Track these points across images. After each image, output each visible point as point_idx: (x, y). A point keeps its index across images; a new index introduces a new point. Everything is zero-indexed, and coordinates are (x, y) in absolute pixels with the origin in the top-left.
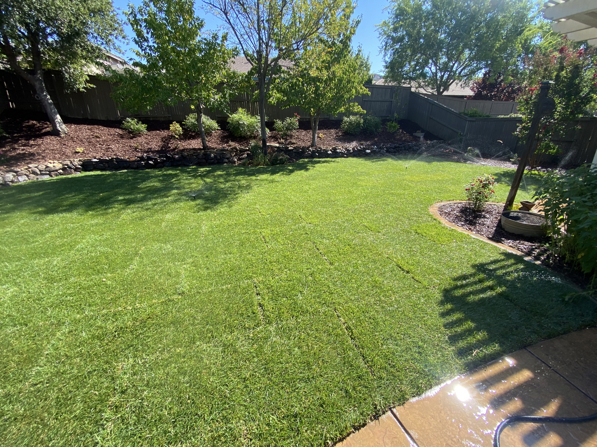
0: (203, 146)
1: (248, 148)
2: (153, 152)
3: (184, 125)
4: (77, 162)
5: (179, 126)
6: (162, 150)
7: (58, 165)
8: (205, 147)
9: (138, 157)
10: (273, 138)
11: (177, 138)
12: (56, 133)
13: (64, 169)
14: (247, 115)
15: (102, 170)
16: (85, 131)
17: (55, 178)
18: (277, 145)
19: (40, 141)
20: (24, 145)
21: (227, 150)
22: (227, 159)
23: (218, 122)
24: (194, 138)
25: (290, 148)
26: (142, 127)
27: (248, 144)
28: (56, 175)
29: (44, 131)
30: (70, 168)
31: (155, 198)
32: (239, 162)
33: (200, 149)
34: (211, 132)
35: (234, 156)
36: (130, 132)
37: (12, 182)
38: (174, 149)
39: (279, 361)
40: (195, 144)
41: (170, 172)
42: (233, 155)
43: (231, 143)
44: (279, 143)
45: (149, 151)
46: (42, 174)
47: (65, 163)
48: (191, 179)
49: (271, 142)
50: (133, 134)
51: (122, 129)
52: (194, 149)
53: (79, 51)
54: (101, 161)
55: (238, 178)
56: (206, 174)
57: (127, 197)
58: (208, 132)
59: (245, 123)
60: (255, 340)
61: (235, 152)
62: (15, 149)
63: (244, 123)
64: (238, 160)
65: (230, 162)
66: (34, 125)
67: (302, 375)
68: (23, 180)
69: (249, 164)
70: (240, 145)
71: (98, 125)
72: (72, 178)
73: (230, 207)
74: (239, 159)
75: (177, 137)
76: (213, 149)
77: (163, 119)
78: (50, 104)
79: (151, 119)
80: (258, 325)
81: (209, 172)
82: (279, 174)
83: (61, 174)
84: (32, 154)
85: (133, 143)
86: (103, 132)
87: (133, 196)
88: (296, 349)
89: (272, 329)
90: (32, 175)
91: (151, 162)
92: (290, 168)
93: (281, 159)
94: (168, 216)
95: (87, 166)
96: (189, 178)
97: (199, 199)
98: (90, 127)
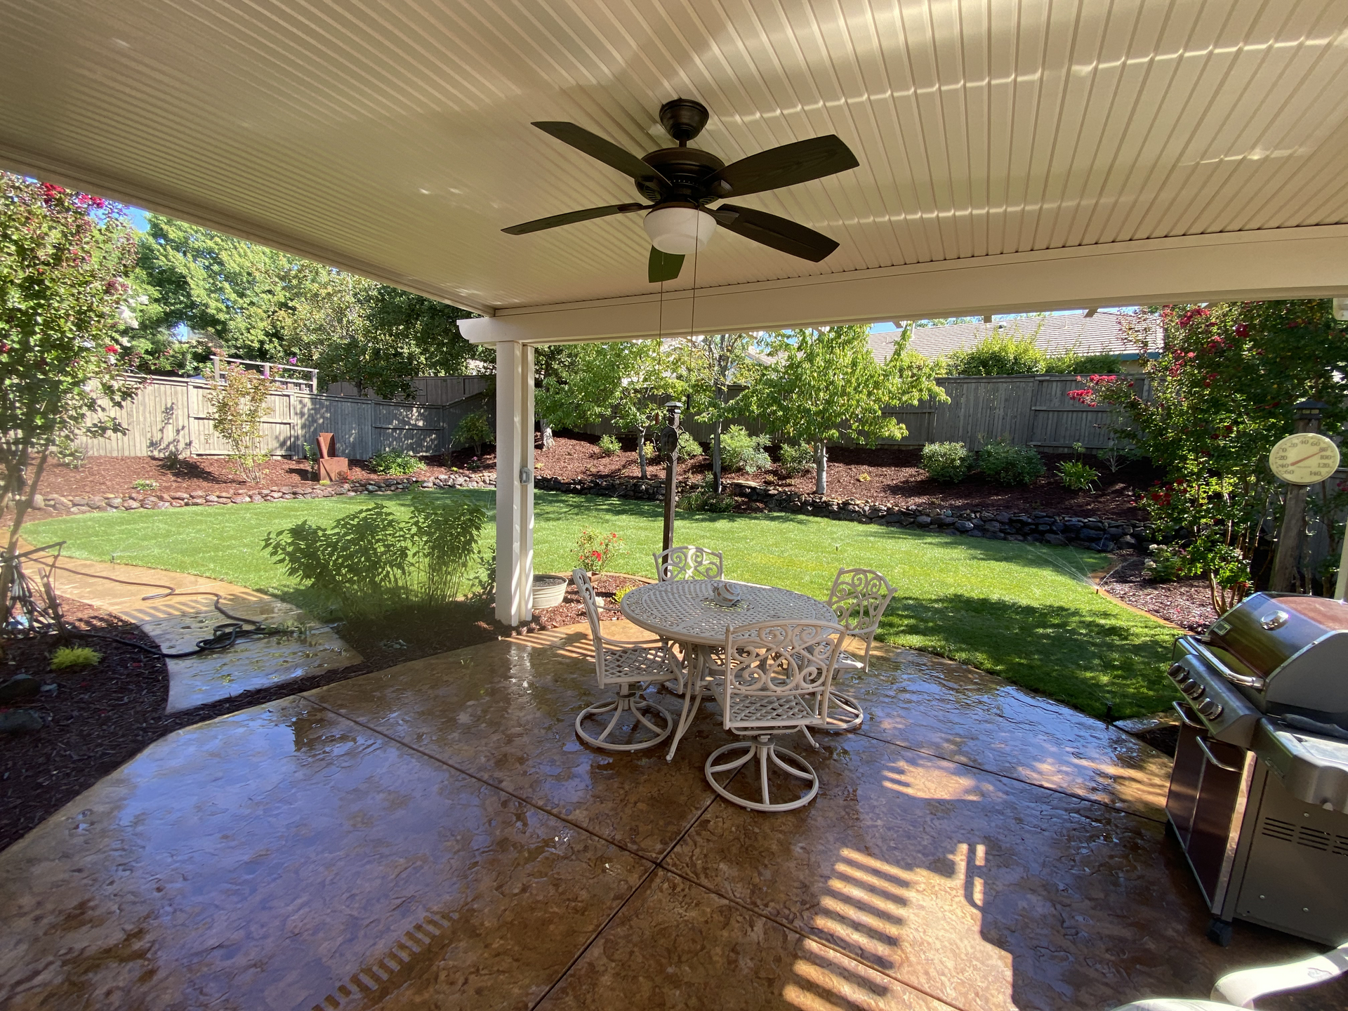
5: (652, 448)
8: (644, 476)
9: (572, 480)
12: (541, 446)
14: (743, 435)
18: (755, 485)
25: (771, 492)
26: (615, 447)
34: (684, 458)
36: (604, 452)
37: (458, 485)
44: (765, 482)
46: (488, 484)
50: (606, 454)
54: (544, 479)
58: (681, 457)
68: (469, 485)
90: (480, 483)
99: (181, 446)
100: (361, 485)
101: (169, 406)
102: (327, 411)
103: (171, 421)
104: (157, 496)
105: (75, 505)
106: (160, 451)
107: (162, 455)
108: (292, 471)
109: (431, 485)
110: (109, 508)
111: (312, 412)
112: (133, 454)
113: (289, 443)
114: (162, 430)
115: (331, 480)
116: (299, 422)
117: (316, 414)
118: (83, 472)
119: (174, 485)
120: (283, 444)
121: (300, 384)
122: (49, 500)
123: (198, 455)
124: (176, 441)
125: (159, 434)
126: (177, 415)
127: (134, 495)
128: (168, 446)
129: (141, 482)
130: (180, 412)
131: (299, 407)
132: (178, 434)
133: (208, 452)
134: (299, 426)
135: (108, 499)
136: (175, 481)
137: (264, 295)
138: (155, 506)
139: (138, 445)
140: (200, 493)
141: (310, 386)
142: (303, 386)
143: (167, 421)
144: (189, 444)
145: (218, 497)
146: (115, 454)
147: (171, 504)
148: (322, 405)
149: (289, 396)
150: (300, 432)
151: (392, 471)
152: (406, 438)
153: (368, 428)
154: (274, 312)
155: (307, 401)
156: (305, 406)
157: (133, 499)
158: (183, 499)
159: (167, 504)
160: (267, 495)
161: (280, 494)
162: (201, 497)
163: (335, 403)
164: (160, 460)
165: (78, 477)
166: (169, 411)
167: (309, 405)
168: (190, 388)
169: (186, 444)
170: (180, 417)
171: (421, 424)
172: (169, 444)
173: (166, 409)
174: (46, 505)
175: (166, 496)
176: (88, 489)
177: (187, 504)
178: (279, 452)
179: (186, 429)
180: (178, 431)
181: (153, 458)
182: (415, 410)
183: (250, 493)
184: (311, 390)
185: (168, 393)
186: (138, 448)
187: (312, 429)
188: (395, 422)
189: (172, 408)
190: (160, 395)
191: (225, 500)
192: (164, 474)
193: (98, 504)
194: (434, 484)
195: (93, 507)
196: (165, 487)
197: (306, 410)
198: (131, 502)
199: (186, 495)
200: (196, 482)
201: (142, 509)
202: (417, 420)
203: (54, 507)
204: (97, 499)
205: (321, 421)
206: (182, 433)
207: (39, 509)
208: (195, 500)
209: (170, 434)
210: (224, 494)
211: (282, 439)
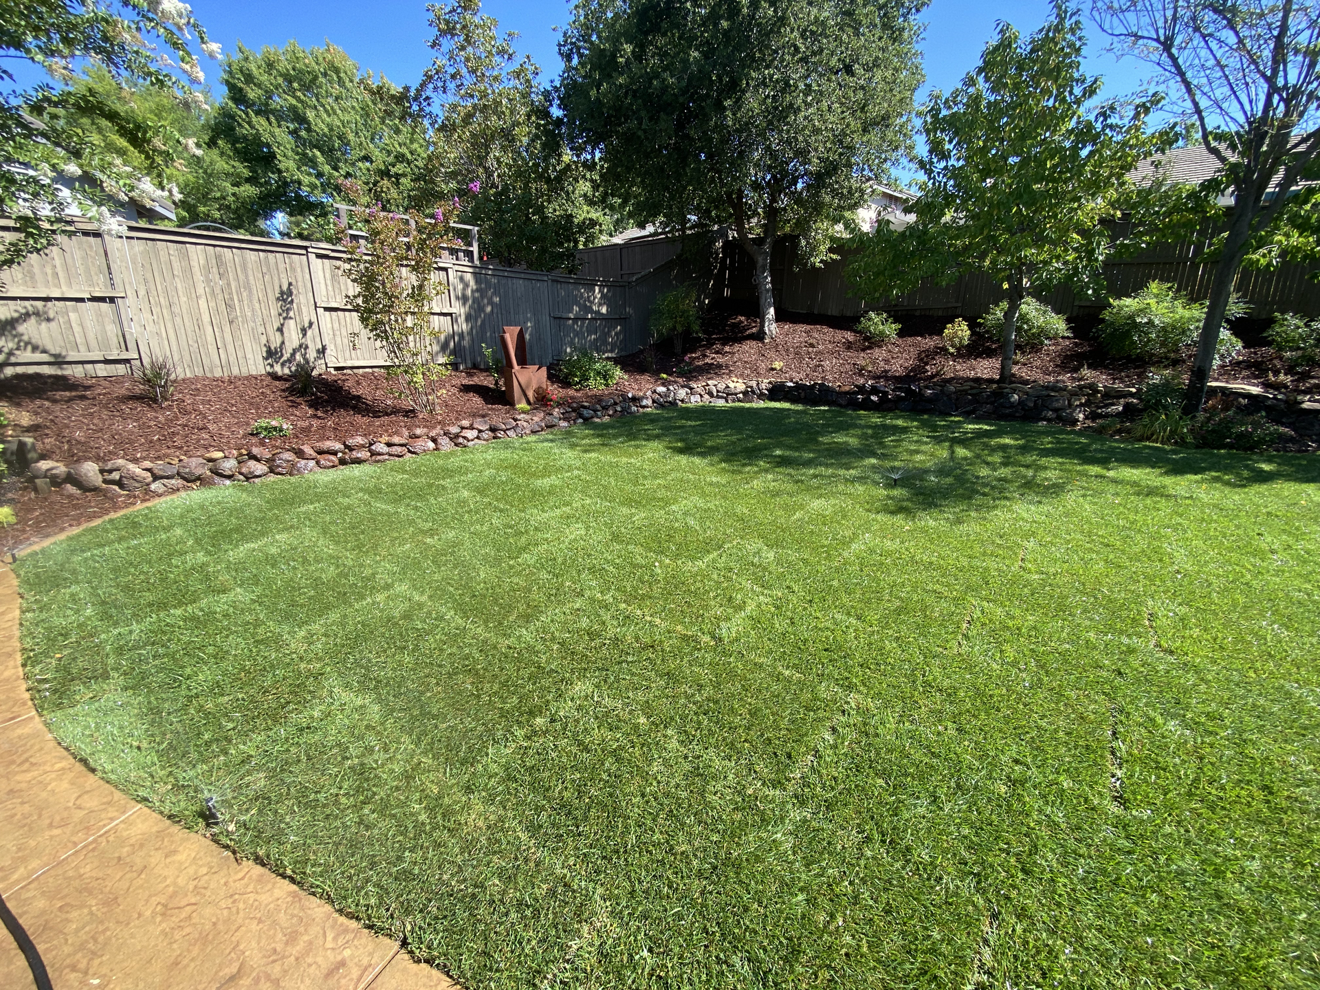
0: (1002, 374)
1: (1134, 390)
2: (887, 378)
3: (980, 325)
4: (765, 385)
5: (966, 328)
6: (907, 376)
7: (741, 387)
8: (1006, 377)
9: (856, 386)
10: (1248, 367)
11: (952, 354)
12: (760, 336)
13: (745, 393)
14: (1174, 298)
15: (793, 401)
16: (798, 334)
17: (730, 404)
18: (1255, 390)
19: (736, 347)
20: (717, 353)
21: (1065, 389)
22: (1056, 410)
23: (1068, 321)
24: (989, 353)
25: (1306, 405)
26: (891, 329)
27: (1142, 376)
28: (734, 401)
29: (748, 332)
30: (753, 392)
31: (827, 466)
32: (1089, 423)
33: (991, 381)
34: (1042, 343)
35: (1081, 405)
36: (867, 339)
37: (682, 401)
38: (933, 376)
39: (747, 881)
40: (986, 368)
41: (900, 422)
42: (1078, 403)
43: (1086, 372)
44: (1267, 385)
45: (885, 375)
46: (718, 397)
47: (751, 383)
48: (926, 443)
49: (1236, 379)
50: (871, 341)
51: (855, 332)
52: (978, 380)
53: (827, 199)
54: (799, 387)
55: (1043, 461)
56: (972, 438)
57: (788, 453)
58: (1033, 343)
59: (1157, 322)
60: (747, 804)
61: (1088, 395)
62: (705, 356)
63: (1150, 322)
64: (1086, 418)
65: (1059, 419)
66: (742, 322)
67: (761, 954)
68: (695, 401)
69: (1119, 432)
70: (1114, 379)
71: (821, 324)
72: (749, 409)
73: (959, 521)
74: (1093, 416)
75: (952, 350)
76: (1026, 382)
77: (940, 313)
78: (767, 291)
79: (918, 313)
80: (776, 784)
81: (980, 434)
82: (1199, 477)
83: (739, 401)
84: (719, 366)
85: (862, 359)
86: (825, 336)
87: (797, 454)
88: (801, 897)
89: (795, 815)
90: (707, 396)
91: (874, 398)
92: (1266, 467)
93: (1241, 435)
94: (817, 504)
95: (777, 392)
96: (925, 439)
97: (903, 486)
98: (808, 327)
99: (312, 354)
100: (574, 410)
101: (285, 288)
102: (495, 294)
103: (291, 314)
104: (292, 450)
105: (156, 478)
106: (283, 365)
107: (287, 371)
108: (466, 389)
109: (649, 402)
110: (217, 479)
111: (477, 295)
112: (245, 373)
113: (452, 344)
114: (280, 330)
115: (529, 402)
116: (462, 311)
117: (482, 297)
118: (170, 408)
119: (315, 423)
120: (444, 347)
121: (457, 251)
122: (110, 471)
123: (337, 369)
124: (303, 347)
125: (278, 334)
126: (299, 305)
127: (255, 451)
128: (293, 354)
129: (263, 422)
130: (302, 299)
131: (460, 287)
132: (305, 335)
133: (349, 364)
134: (463, 317)
135: (210, 460)
136: (315, 416)
137: (360, 164)
138: (292, 470)
139: (249, 356)
140: (360, 440)
141: (469, 254)
142: (461, 255)
143: (285, 313)
144: (322, 351)
145: (389, 445)
146: (218, 373)
147: (318, 463)
148: (488, 283)
149: (445, 269)
150: (464, 326)
151: (592, 382)
152: (590, 334)
153: (546, 319)
154: (375, 184)
155: (469, 277)
156: (466, 285)
157: (253, 457)
158: (335, 453)
159: (312, 463)
160: (457, 436)
161: (475, 433)
162: (363, 446)
163: (503, 281)
164: (286, 380)
165: (161, 419)
166: (286, 297)
167: (472, 283)
168: (312, 257)
169: (318, 351)
170: (303, 307)
171: (604, 310)
172: (295, 351)
173: (282, 293)
174: (105, 481)
175: (308, 450)
176: (178, 441)
177: (343, 462)
178: (442, 359)
179: (315, 326)
180: (304, 331)
181: (274, 376)
182: (597, 289)
183: (433, 434)
184: (472, 260)
185: (281, 266)
186: (251, 362)
187: (479, 323)
188: (576, 308)
189: (290, 293)
190: (269, 269)
191: (399, 449)
192: (295, 405)
193: (198, 472)
194: (654, 402)
195: (191, 479)
196: (303, 430)
197: (469, 292)
198: (252, 464)
199: (338, 446)
200: (346, 417)
201: (272, 478)
202: (600, 305)
203: (120, 484)
204: (195, 465)
205: (489, 309)
206: (309, 333)
207: (95, 489)
208: (355, 454)
209: (293, 338)
210: (396, 440)
211: (442, 337)
